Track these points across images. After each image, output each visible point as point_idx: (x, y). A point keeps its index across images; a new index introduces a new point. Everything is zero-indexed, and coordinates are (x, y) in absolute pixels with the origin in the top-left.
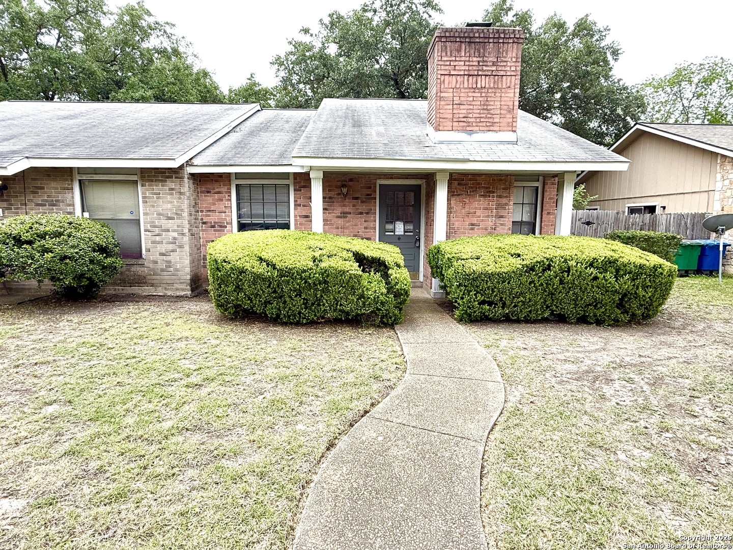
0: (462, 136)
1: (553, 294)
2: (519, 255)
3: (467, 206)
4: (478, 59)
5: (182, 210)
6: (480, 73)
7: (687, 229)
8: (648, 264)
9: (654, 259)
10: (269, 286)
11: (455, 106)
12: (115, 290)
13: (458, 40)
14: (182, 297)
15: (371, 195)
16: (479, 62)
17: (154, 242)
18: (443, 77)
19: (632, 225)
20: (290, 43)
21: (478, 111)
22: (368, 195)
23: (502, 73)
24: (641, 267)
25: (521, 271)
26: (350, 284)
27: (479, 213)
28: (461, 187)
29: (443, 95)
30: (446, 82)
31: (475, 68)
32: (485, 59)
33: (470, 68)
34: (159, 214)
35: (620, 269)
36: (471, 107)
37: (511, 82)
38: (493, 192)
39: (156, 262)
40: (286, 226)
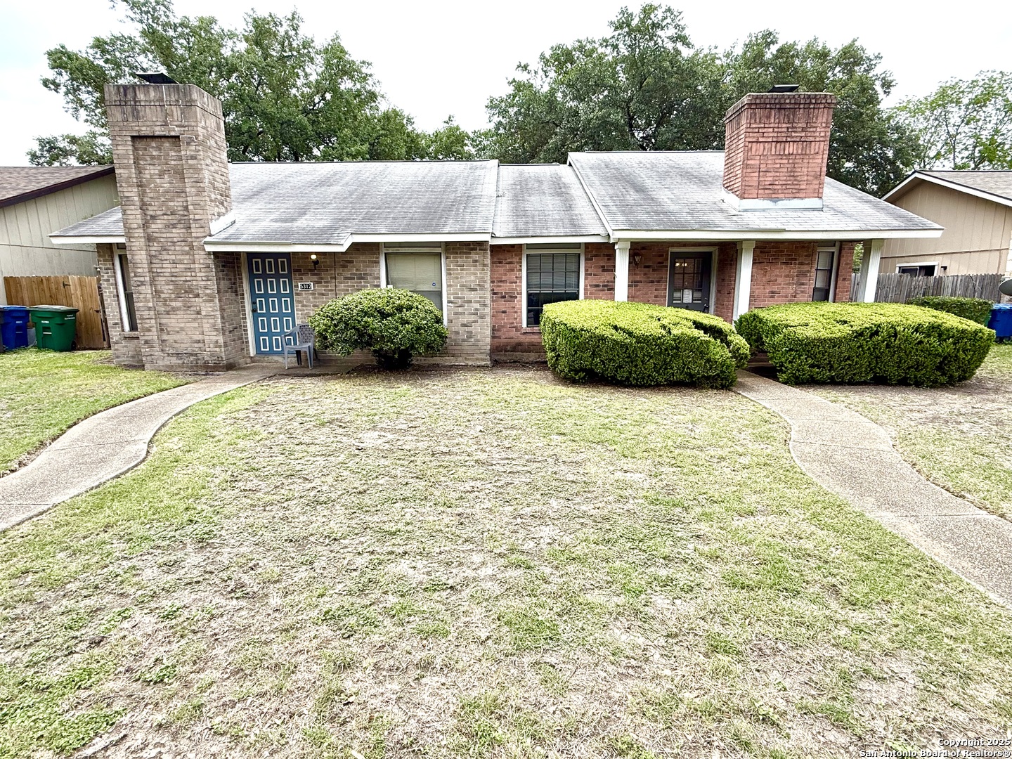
0: (767, 204)
1: (879, 358)
2: (845, 322)
3: (768, 274)
4: (788, 125)
5: (485, 282)
6: (789, 139)
7: (975, 292)
8: (969, 329)
9: (972, 325)
10: (625, 352)
11: (761, 174)
12: (418, 360)
13: (768, 106)
14: (483, 366)
15: (662, 263)
16: (788, 128)
17: (456, 314)
18: (750, 144)
19: (915, 289)
20: (510, 83)
21: (785, 178)
22: (659, 263)
23: (811, 139)
24: (963, 331)
25: (851, 336)
26: (700, 350)
27: (780, 280)
28: (763, 255)
29: (749, 162)
30: (754, 150)
31: (783, 135)
32: (795, 125)
33: (779, 135)
34: (462, 286)
35: (943, 333)
36: (778, 174)
37: (819, 148)
38: (796, 260)
39: (457, 333)
40: (575, 297)
